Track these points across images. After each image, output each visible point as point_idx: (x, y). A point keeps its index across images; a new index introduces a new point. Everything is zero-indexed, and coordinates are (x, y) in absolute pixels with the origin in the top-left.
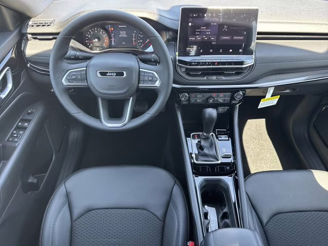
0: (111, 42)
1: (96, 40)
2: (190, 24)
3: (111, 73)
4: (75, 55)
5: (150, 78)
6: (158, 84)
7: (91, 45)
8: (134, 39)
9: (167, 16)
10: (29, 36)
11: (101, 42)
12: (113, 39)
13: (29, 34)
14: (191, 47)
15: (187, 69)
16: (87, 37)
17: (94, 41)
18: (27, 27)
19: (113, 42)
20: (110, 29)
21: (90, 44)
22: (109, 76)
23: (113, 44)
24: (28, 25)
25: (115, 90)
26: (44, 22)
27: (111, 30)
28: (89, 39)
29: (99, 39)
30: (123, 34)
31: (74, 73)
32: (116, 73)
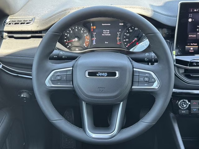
0: (92, 41)
1: (76, 39)
2: (190, 20)
3: (102, 72)
4: (58, 54)
5: (146, 79)
6: (155, 86)
7: (70, 45)
8: (118, 38)
9: (161, 12)
10: (5, 34)
11: (81, 41)
12: (95, 39)
13: (6, 32)
14: (190, 45)
15: (186, 70)
16: (66, 36)
17: (73, 40)
18: (4, 25)
19: (94, 41)
20: (92, 27)
21: (68, 43)
22: (99, 76)
23: (94, 43)
24: (5, 22)
25: (105, 92)
26: (22, 20)
27: (93, 29)
28: (68, 38)
29: (79, 38)
30: (106, 33)
31: (59, 74)
32: (108, 73)
